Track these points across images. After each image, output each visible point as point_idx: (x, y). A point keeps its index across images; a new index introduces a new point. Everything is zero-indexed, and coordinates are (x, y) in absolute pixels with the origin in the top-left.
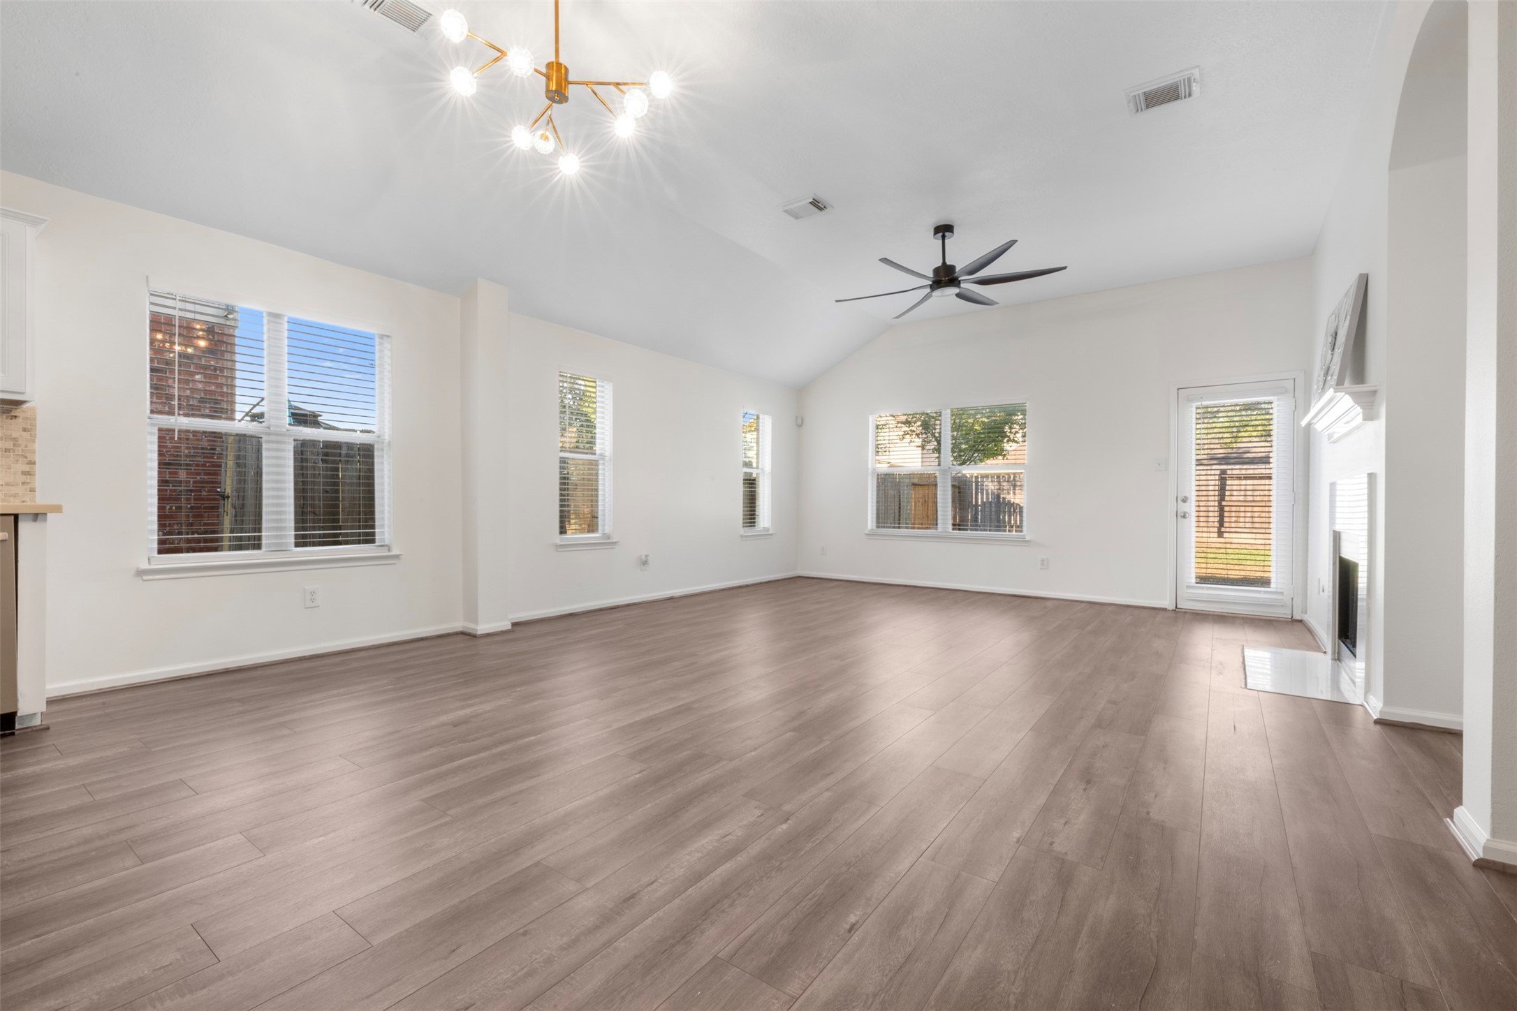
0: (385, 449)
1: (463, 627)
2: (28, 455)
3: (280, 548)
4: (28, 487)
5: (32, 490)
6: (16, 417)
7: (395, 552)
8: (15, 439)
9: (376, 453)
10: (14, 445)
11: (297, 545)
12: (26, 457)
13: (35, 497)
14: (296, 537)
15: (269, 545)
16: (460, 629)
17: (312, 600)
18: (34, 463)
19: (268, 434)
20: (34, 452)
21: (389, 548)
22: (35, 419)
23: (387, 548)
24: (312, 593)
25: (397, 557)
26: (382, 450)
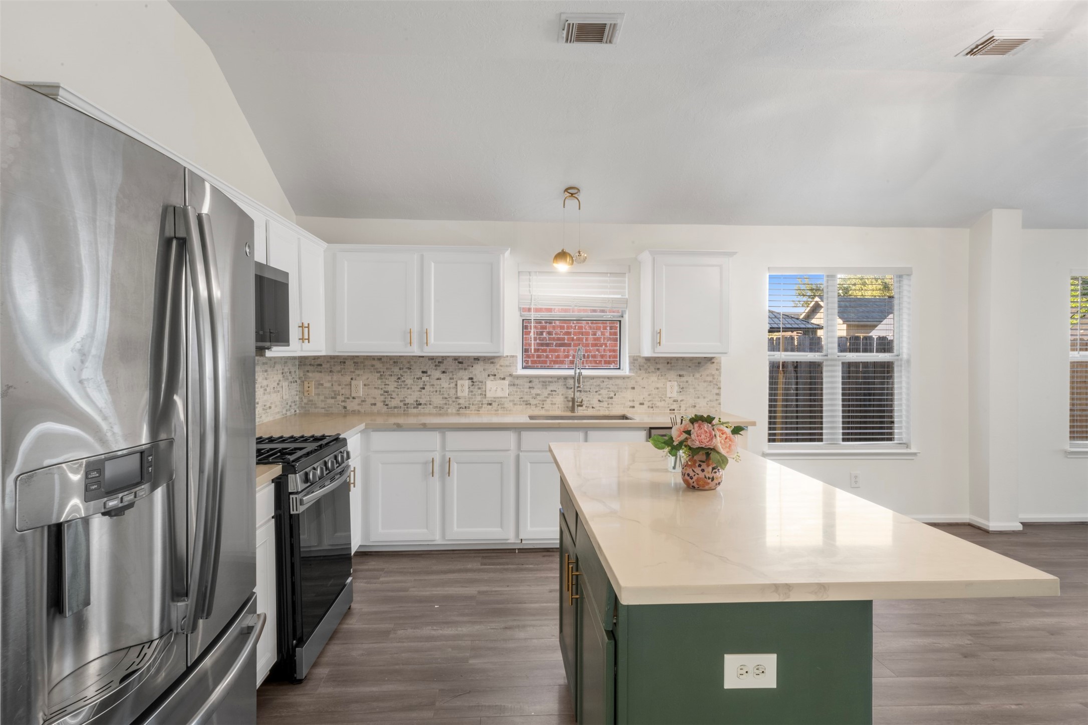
0: (903, 365)
1: (970, 519)
2: (718, 384)
3: (833, 443)
4: (718, 402)
5: (720, 404)
6: (713, 362)
7: (913, 450)
8: (713, 375)
9: (896, 369)
10: (713, 379)
11: (844, 440)
12: (717, 385)
13: (720, 408)
14: (843, 434)
15: (827, 439)
16: (968, 521)
17: (856, 482)
18: (720, 389)
19: (827, 360)
20: (720, 382)
21: (907, 445)
22: (721, 363)
23: (906, 445)
24: (856, 477)
25: (915, 454)
26: (901, 366)
